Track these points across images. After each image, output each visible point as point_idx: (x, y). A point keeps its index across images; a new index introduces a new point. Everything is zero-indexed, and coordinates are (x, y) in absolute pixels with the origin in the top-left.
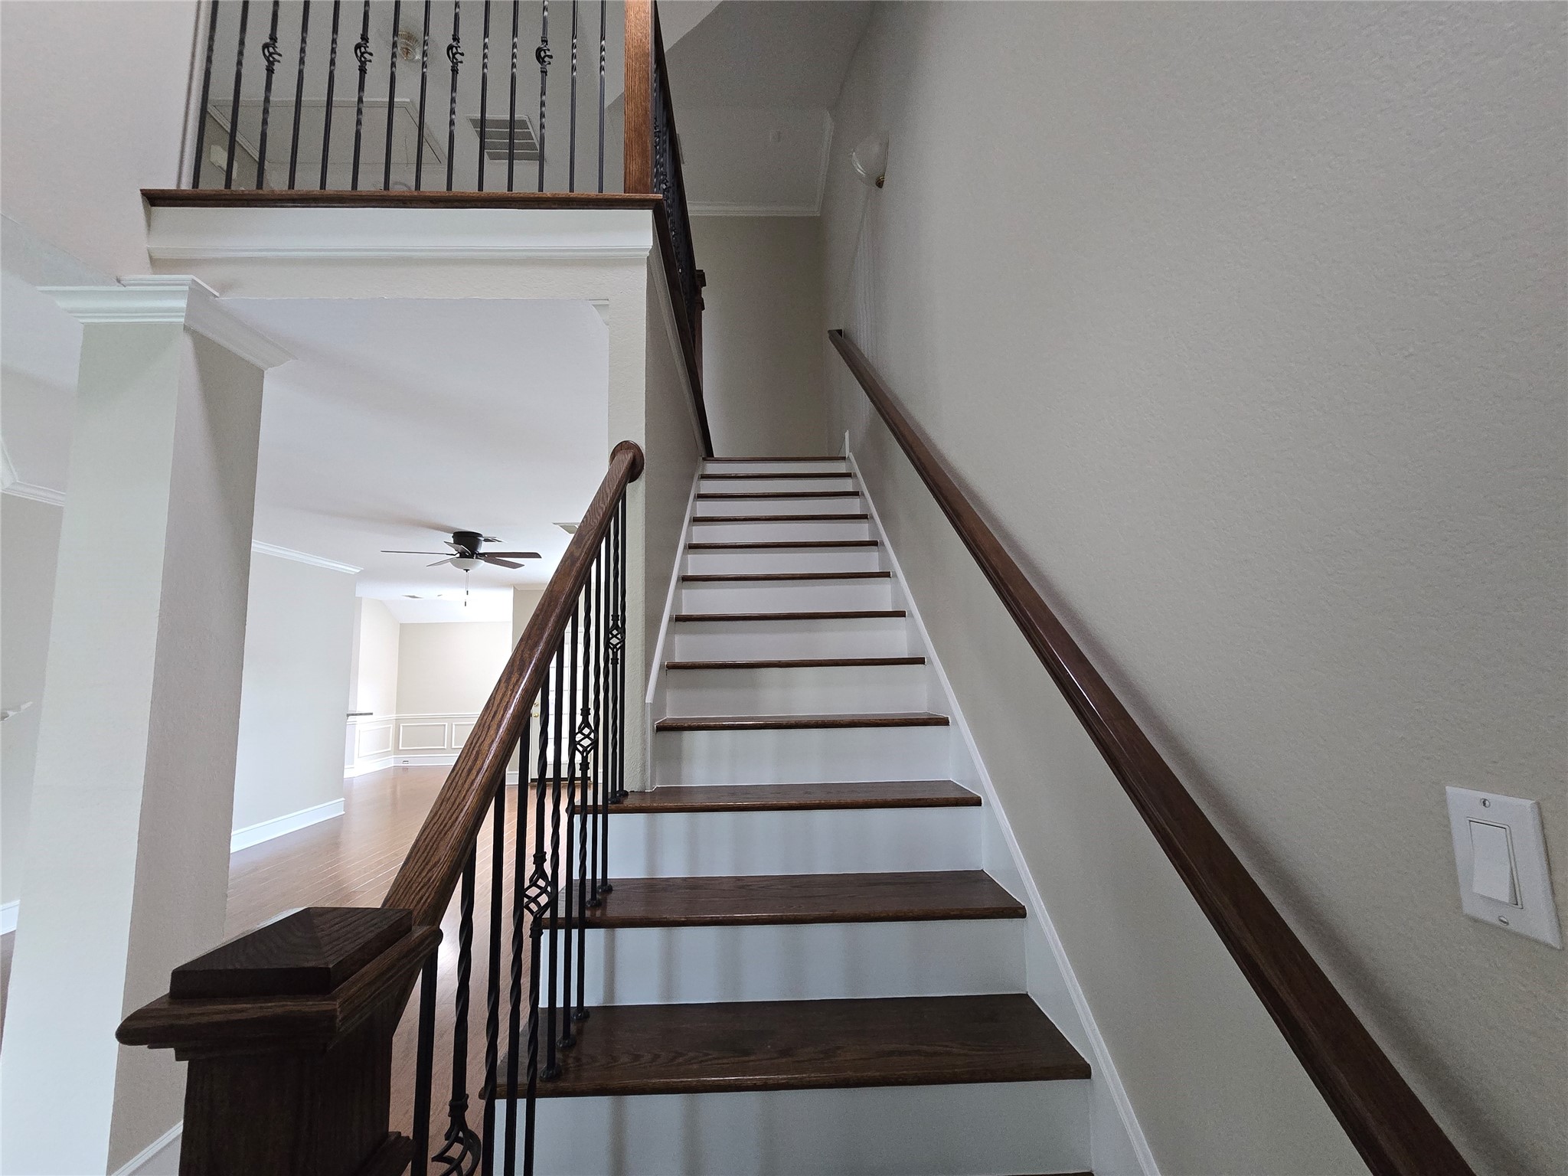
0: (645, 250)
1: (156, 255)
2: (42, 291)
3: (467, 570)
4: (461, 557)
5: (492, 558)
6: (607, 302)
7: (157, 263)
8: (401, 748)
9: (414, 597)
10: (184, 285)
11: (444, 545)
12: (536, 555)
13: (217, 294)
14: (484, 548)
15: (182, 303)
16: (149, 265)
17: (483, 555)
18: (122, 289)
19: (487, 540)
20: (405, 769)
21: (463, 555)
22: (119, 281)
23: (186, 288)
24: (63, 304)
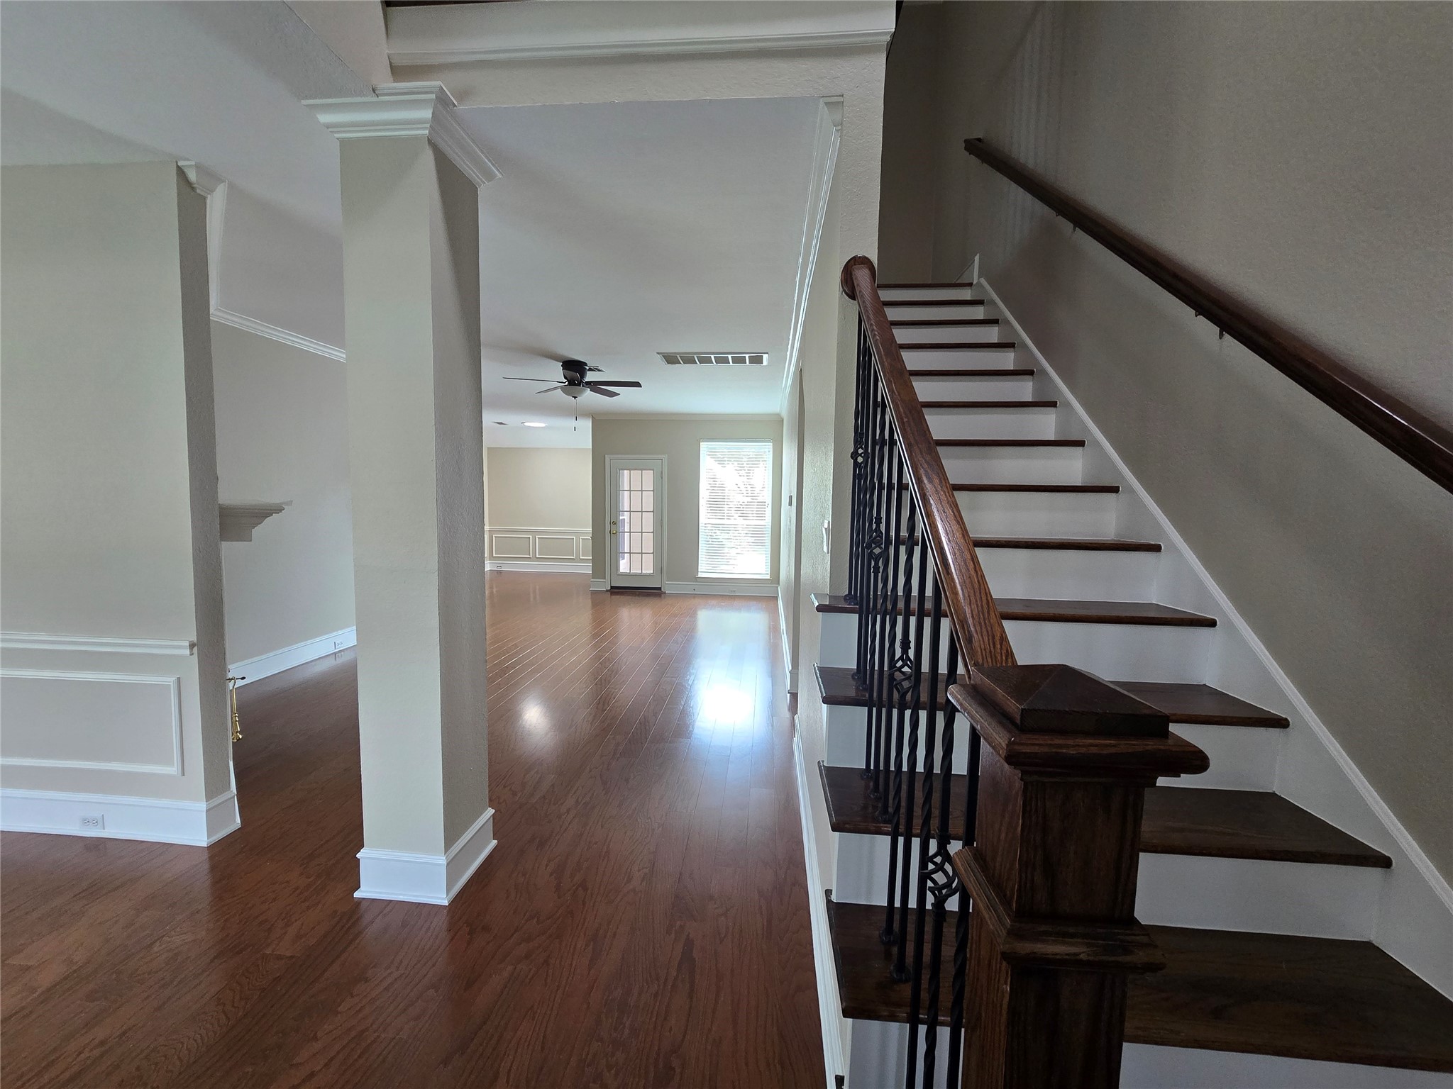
0: (885, 34)
1: (396, 62)
2: (307, 106)
3: (575, 398)
4: (569, 384)
5: (594, 386)
6: (841, 99)
7: (398, 71)
8: (494, 555)
9: (501, 423)
10: (431, 92)
11: (557, 373)
12: (637, 385)
13: (456, 103)
14: (590, 377)
15: (427, 114)
16: (390, 74)
17: (589, 383)
18: (375, 99)
19: (590, 370)
20: (499, 573)
21: (571, 382)
22: (374, 90)
23: (433, 96)
24: (324, 118)
